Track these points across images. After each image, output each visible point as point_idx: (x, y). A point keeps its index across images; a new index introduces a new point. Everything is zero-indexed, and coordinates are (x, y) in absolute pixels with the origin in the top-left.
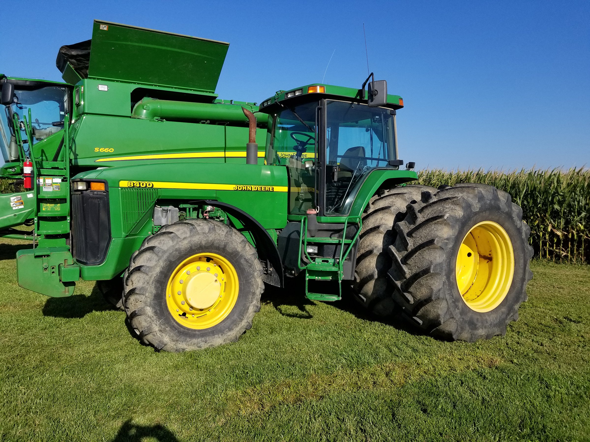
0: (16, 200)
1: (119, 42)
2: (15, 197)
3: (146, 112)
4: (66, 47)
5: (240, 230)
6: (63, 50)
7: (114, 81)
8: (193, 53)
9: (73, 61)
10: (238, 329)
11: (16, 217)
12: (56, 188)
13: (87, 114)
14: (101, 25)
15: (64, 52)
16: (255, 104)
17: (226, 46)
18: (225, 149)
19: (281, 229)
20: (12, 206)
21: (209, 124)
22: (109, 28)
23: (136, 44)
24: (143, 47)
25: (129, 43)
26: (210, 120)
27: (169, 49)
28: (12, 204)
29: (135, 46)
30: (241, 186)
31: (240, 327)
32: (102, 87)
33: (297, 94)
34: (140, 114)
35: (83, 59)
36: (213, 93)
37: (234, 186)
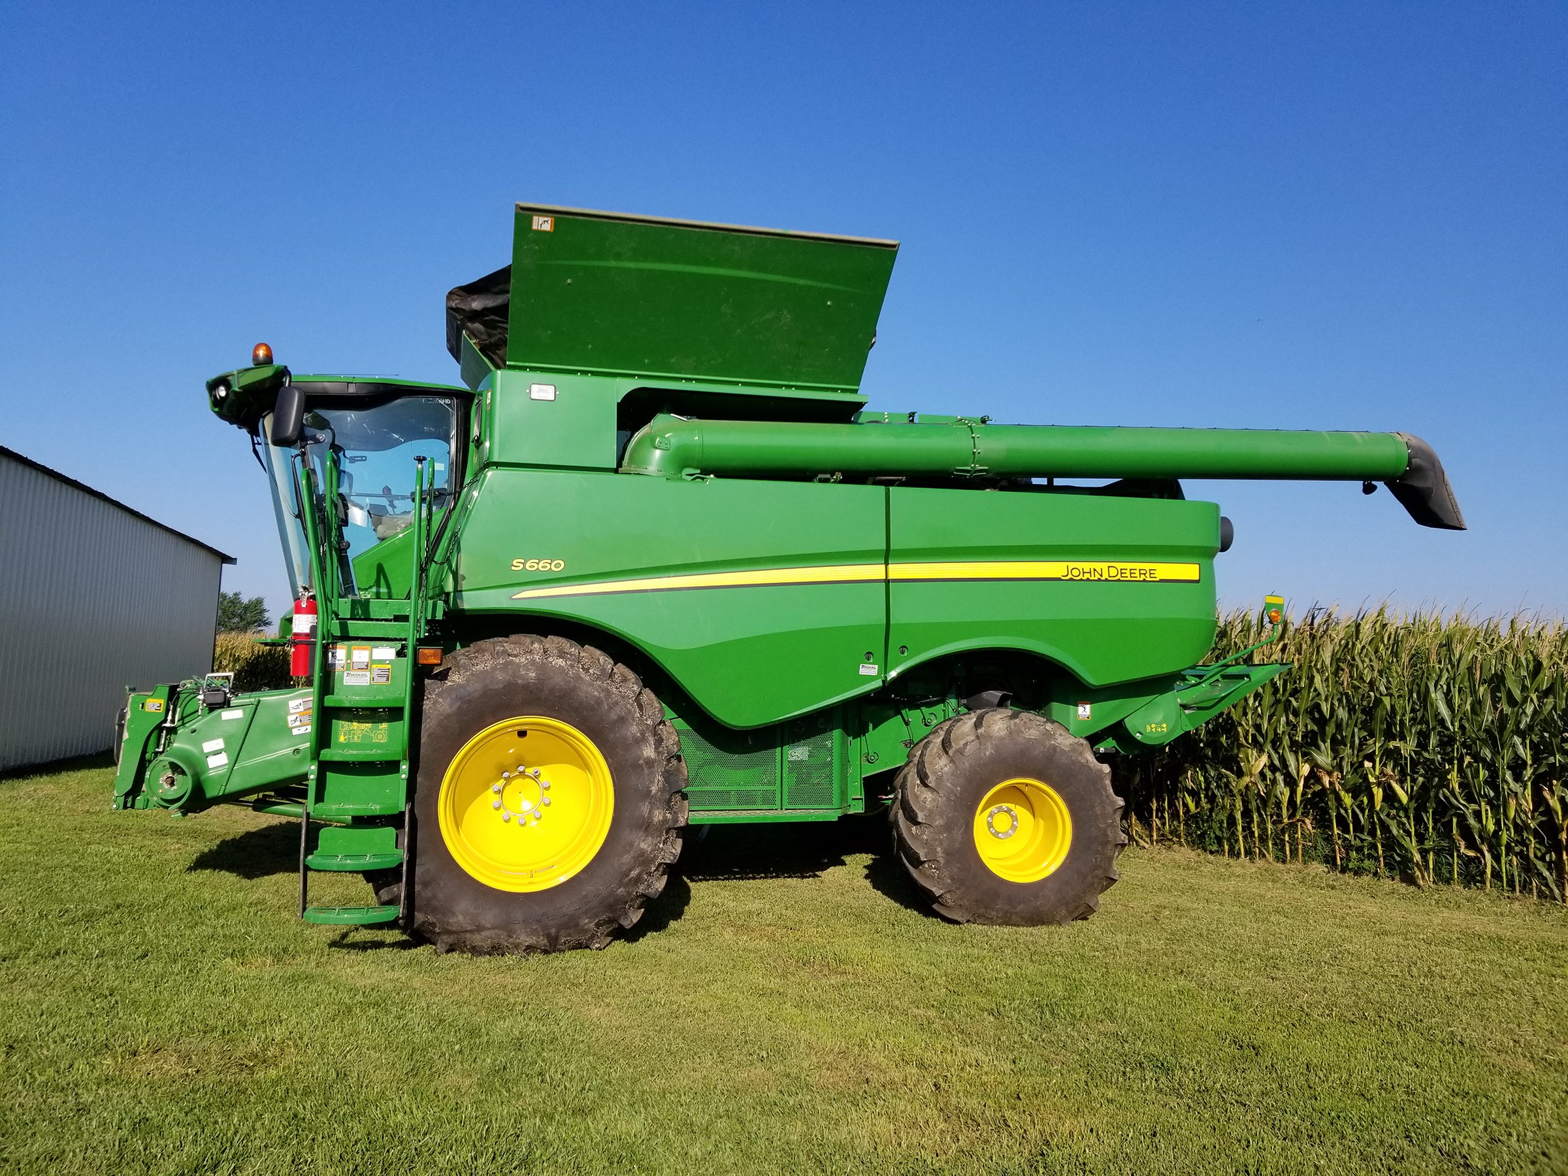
0: (301, 709)
1: (585, 263)
2: (300, 701)
3: (662, 458)
4: (461, 293)
6: (453, 300)
7: (574, 372)
8: (792, 280)
9: (477, 326)
11: (298, 756)
12: (380, 676)
13: (498, 465)
14: (535, 218)
15: (454, 305)
16: (984, 421)
17: (887, 252)
18: (887, 556)
20: (290, 726)
21: (841, 482)
22: (556, 225)
23: (632, 265)
24: (649, 271)
25: (613, 263)
26: (844, 472)
27: (722, 271)
28: (290, 718)
29: (630, 270)
32: (539, 391)
34: (645, 462)
35: (499, 319)
36: (855, 391)
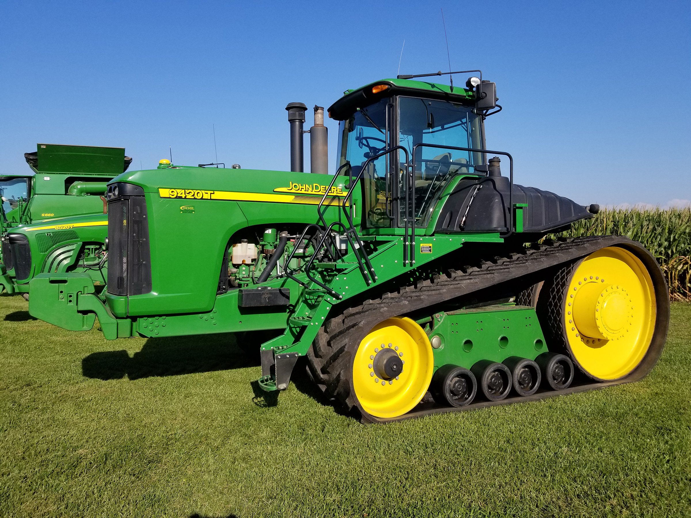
1: (54, 153)
3: (77, 191)
4: (28, 154)
7: (55, 173)
8: (102, 155)
9: (32, 161)
13: (37, 194)
14: (42, 145)
15: (27, 156)
17: (123, 150)
22: (46, 147)
23: (65, 153)
25: (60, 153)
32: (46, 178)
34: (72, 192)
35: (37, 161)
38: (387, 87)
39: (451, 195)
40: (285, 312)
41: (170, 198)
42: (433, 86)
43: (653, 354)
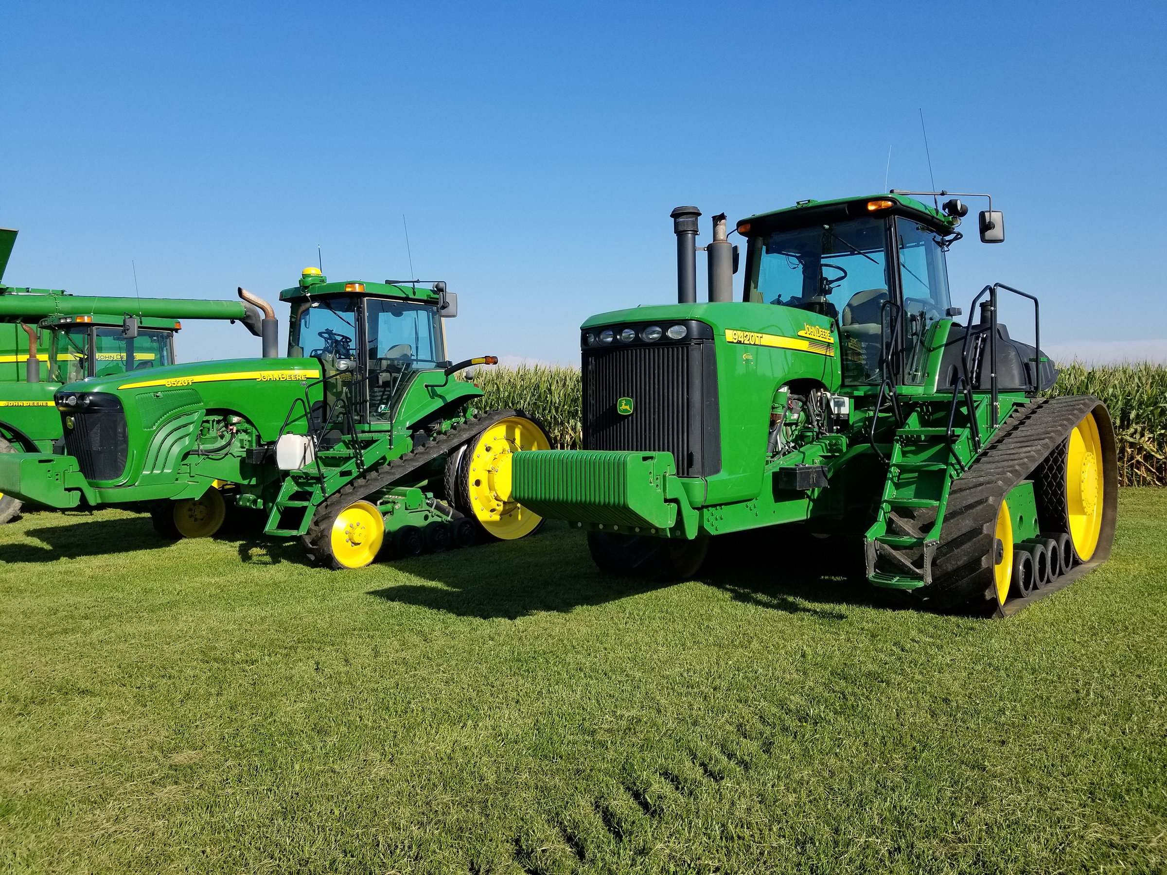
5: (10, 441)
10: (5, 515)
16: (63, 292)
17: (11, 234)
18: (17, 352)
19: (57, 440)
30: (12, 402)
31: (7, 513)
33: (68, 320)
37: (5, 402)
38: (890, 203)
39: (947, 345)
40: (803, 498)
41: (733, 342)
42: (926, 208)
43: (1107, 530)
